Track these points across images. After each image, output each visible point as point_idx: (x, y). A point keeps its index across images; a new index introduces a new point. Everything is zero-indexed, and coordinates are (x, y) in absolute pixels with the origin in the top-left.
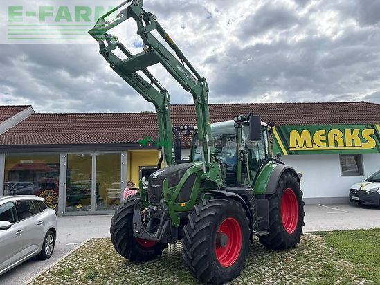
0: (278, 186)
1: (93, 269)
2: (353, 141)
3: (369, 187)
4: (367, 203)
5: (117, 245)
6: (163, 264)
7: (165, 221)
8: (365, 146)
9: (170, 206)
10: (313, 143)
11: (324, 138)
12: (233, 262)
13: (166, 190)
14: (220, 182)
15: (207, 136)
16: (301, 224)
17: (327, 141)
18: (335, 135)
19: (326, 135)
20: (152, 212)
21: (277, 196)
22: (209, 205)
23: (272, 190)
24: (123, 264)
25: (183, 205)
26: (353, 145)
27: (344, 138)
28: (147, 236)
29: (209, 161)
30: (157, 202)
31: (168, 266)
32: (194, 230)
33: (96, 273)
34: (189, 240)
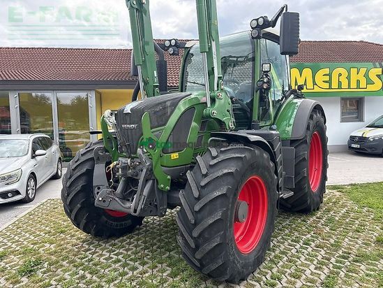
0: (308, 128)
1: (35, 252)
2: (358, 82)
3: (372, 134)
4: (369, 151)
5: (73, 216)
6: (145, 242)
7: (146, 181)
8: (370, 88)
9: (155, 158)
10: (315, 84)
11: (327, 78)
12: (255, 244)
13: (147, 133)
14: (230, 122)
15: (214, 44)
16: (324, 178)
17: (330, 82)
18: (340, 75)
19: (330, 75)
20: (125, 168)
21: (306, 142)
22: (222, 157)
23: (300, 134)
24: (84, 242)
25: (175, 156)
26: (358, 87)
27: (349, 78)
28: (118, 205)
29: (216, 88)
30: (132, 153)
31: (152, 245)
32: (198, 199)
33: (38, 263)
34: (190, 216)
